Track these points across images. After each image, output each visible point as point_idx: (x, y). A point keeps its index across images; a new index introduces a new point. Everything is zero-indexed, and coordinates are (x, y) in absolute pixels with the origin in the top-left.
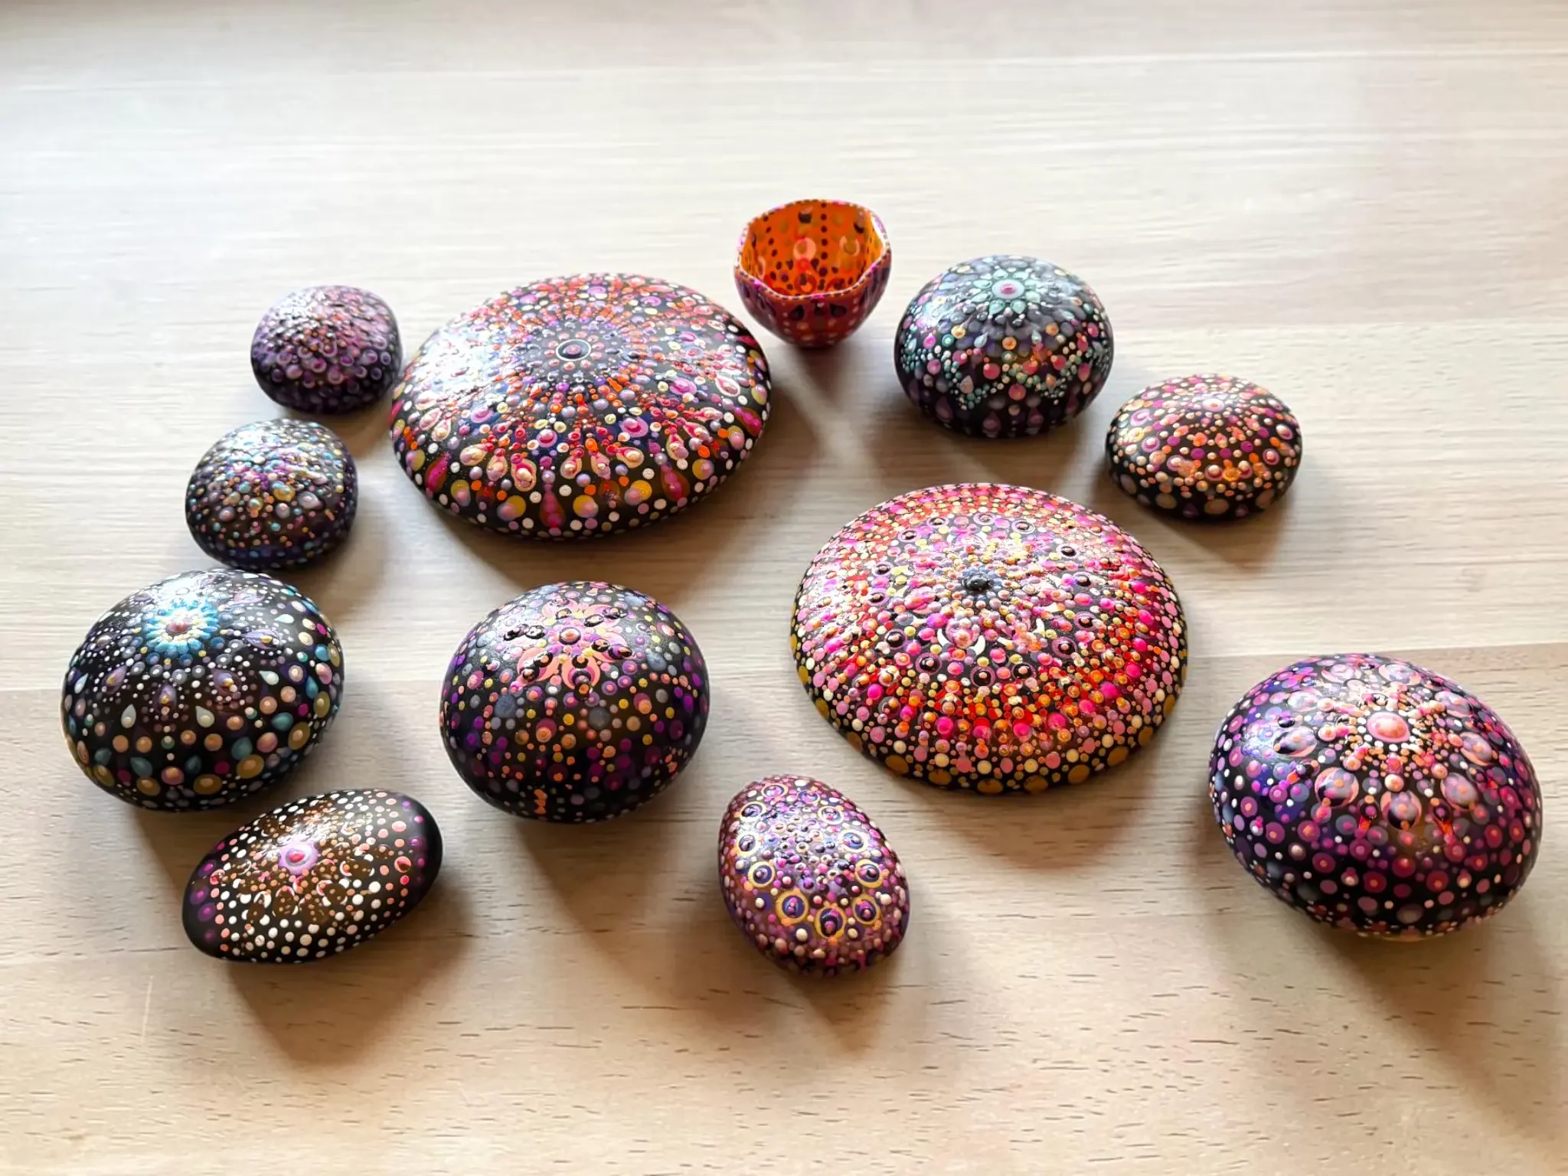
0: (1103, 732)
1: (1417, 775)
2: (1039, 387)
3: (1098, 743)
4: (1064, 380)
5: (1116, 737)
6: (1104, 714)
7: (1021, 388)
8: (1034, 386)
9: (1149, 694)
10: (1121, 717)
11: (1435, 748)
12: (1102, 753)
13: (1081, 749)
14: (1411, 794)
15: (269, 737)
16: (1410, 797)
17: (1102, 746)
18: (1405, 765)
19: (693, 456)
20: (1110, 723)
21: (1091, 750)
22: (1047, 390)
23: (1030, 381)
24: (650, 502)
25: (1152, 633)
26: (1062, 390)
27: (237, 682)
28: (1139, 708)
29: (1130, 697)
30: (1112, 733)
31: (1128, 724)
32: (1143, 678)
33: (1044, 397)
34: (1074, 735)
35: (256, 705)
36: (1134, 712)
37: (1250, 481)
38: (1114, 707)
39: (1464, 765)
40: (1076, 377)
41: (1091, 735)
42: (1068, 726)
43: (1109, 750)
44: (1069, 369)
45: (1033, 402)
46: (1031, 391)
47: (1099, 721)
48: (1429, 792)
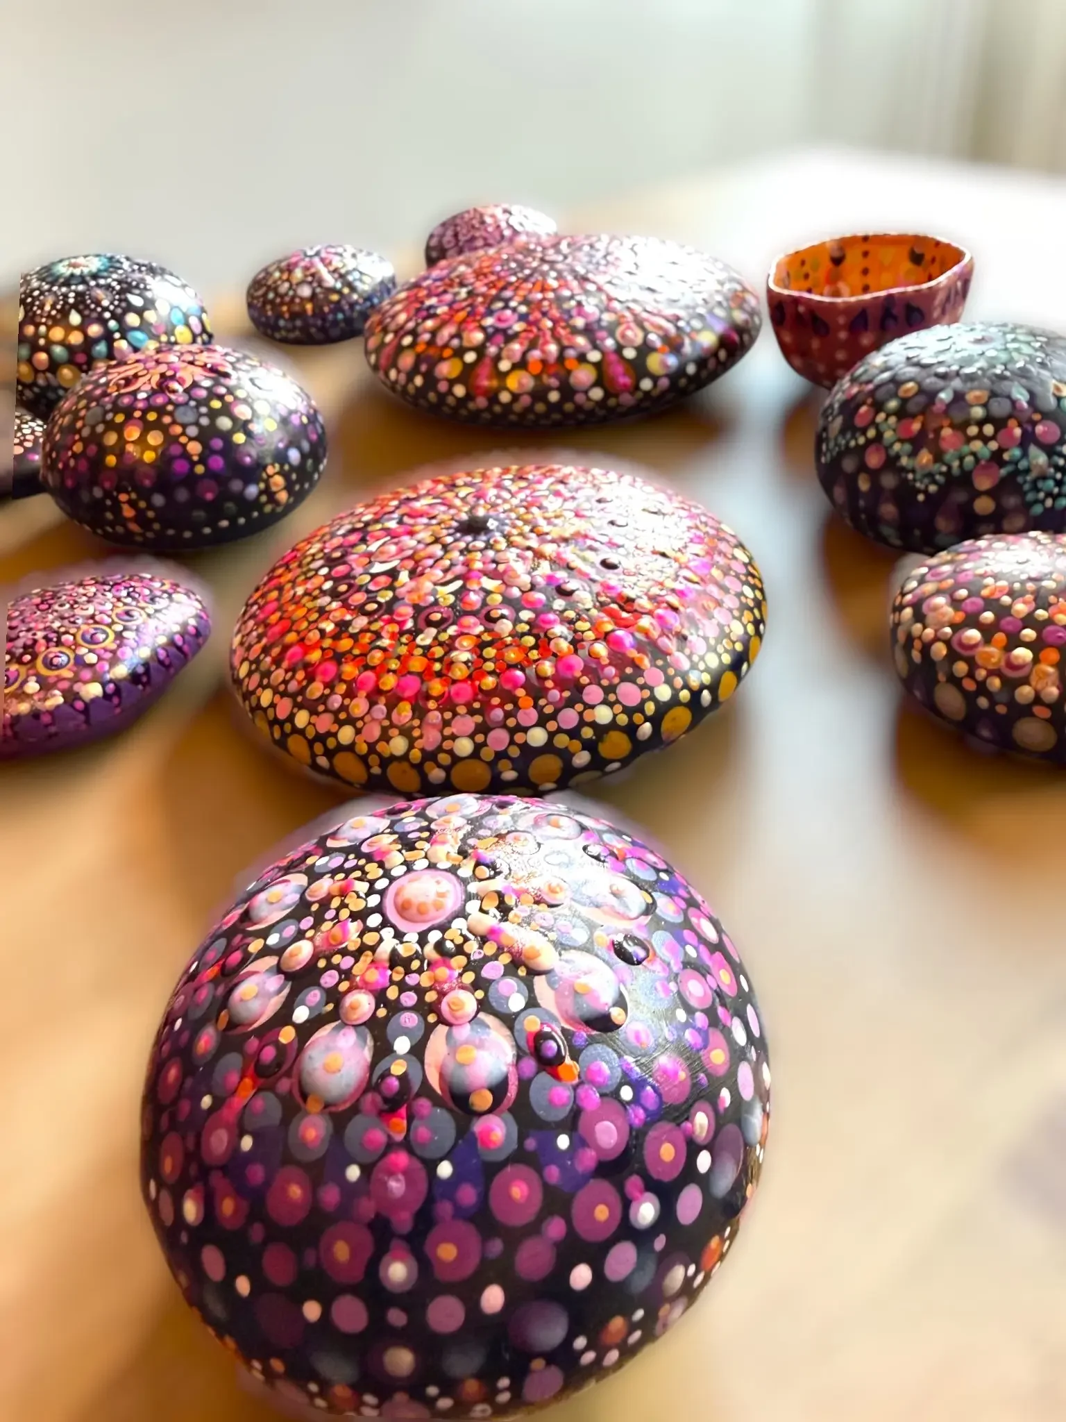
0: (351, 721)
1: (329, 979)
2: (904, 461)
3: (334, 728)
4: (944, 469)
5: (359, 739)
6: (372, 703)
7: (883, 452)
8: (898, 457)
9: (447, 732)
10: (387, 723)
11: (412, 980)
12: (331, 743)
13: (314, 719)
14: (286, 991)
15: (43, 356)
16: (280, 991)
17: (335, 735)
18: (344, 952)
19: (521, 364)
20: (367, 719)
21: (322, 730)
22: (913, 471)
23: (897, 447)
24: (452, 382)
25: (549, 684)
26: (934, 482)
27: (53, 307)
28: (416, 733)
29: (420, 712)
30: (358, 732)
31: (385, 737)
32: (462, 710)
33: (906, 480)
34: (324, 699)
35: (49, 328)
36: (406, 732)
37: (1011, 685)
38: (391, 707)
39: (402, 1045)
40: (965, 479)
41: (336, 713)
42: (330, 685)
43: (340, 748)
44: (961, 459)
45: (888, 481)
46: (891, 462)
47: (359, 706)
48: (301, 1014)
